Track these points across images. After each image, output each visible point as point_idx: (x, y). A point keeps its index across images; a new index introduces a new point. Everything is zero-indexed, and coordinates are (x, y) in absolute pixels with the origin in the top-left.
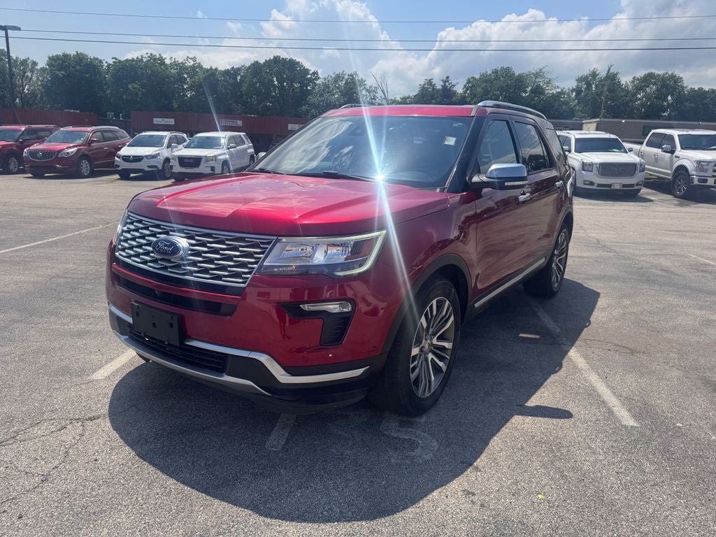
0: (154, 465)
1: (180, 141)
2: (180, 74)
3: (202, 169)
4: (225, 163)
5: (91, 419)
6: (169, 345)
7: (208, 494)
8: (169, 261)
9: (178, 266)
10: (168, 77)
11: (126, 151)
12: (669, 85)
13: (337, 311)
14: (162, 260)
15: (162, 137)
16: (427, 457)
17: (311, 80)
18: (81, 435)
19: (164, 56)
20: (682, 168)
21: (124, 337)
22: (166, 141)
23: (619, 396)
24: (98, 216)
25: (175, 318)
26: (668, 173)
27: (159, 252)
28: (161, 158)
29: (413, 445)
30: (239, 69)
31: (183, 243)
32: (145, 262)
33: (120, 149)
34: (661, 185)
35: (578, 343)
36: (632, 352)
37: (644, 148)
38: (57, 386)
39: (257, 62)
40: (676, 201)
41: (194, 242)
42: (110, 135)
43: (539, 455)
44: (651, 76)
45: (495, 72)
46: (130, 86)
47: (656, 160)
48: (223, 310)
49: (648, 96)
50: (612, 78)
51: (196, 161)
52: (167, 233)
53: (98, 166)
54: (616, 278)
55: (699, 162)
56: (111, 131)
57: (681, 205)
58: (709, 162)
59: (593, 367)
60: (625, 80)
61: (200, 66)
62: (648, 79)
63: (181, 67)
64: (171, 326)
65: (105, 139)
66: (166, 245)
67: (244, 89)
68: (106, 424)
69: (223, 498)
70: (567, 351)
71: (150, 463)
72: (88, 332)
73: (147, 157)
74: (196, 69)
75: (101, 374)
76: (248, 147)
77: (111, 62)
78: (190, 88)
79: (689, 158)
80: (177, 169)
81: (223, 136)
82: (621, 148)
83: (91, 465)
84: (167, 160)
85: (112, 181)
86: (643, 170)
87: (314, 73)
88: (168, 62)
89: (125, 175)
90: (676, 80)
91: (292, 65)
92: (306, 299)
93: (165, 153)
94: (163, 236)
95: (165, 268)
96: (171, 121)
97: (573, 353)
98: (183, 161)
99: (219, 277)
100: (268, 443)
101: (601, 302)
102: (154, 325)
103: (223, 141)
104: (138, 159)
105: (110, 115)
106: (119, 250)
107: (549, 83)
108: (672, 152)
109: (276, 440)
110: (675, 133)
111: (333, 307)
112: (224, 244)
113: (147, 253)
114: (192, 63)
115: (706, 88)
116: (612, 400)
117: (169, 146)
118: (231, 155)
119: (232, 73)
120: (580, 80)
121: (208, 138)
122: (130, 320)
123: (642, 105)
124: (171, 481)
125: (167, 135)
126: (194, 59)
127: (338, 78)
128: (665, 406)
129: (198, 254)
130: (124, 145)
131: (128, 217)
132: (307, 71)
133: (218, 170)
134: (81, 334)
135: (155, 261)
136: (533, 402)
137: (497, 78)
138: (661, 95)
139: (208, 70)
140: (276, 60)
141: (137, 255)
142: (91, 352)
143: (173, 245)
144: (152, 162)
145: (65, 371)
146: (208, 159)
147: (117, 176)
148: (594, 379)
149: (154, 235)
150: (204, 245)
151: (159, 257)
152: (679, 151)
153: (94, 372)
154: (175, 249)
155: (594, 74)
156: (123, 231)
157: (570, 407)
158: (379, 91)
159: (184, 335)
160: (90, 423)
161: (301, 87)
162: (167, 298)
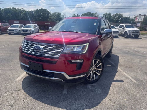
0: (38, 100)
1: (22, 26)
2: (20, 12)
3: (28, 32)
4: (33, 31)
5: (19, 90)
6: (39, 71)
7: (54, 106)
8: (38, 51)
9: (41, 53)
10: (17, 12)
11: (9, 28)
12: (120, 16)
13: (79, 62)
14: (36, 51)
15: (18, 25)
16: (99, 93)
17: (49, 14)
18: (18, 95)
19: (16, 8)
20: (126, 32)
21: (25, 70)
22: (19, 26)
23: (131, 77)
24: (6, 43)
25: (41, 65)
26: (123, 33)
27: (35, 49)
28: (18, 30)
29: (95, 91)
30: (33, 11)
31: (41, 47)
32: (31, 52)
33: (8, 28)
34: (122, 35)
35: (118, 66)
36: (130, 68)
37: (118, 28)
38: (8, 83)
39: (37, 10)
40: (125, 38)
41: (44, 47)
42: (6, 25)
43: (121, 90)
44: (117, 14)
45: (88, 13)
46: (8, 14)
47: (121, 30)
48: (53, 62)
49: (116, 18)
50: (110, 14)
51: (27, 31)
52: (37, 45)
53: (3, 32)
54: (121, 53)
55: (129, 31)
56: (6, 24)
57: (126, 39)
58: (131, 31)
59: (124, 71)
60: (112, 15)
61: (24, 10)
62: (116, 15)
63: (20, 10)
64: (40, 67)
65: (4, 26)
66: (37, 48)
67: (35, 15)
68: (23, 91)
69: (58, 107)
70: (117, 68)
71: (37, 100)
72: (12, 69)
73: (15, 30)
74: (24, 11)
75: (18, 79)
76: (38, 27)
77: (3, 9)
78: (22, 15)
79: (127, 30)
80: (22, 32)
81: (32, 25)
82: (115, 28)
83: (23, 102)
84: (20, 30)
85: (7, 35)
86: (119, 32)
87: (50, 12)
88: (17, 9)
89: (10, 34)
90: (121, 15)
91: (45, 10)
92: (75, 59)
93: (19, 29)
94: (36, 46)
95: (37, 53)
96: (19, 22)
97: (118, 68)
98: (23, 30)
99: (52, 55)
100: (63, 93)
101: (120, 58)
102: (35, 67)
103: (32, 26)
104: (13, 30)
105: (4, 21)
106: (23, 49)
107: (98, 15)
108: (124, 29)
109: (65, 92)
110: (124, 25)
111: (78, 61)
112: (52, 47)
113: (32, 50)
114: (22, 9)
115: (127, 17)
116: (130, 78)
117: (20, 27)
118: (34, 29)
119: (32, 12)
120: (104, 15)
121: (29, 26)
122: (28, 66)
123: (115, 20)
124: (44, 104)
125: (19, 25)
126: (23, 8)
127: (55, 13)
128: (140, 78)
129: (46, 49)
130: (9, 27)
131: (25, 41)
132: (48, 12)
133: (32, 33)
134: (10, 70)
135: (34, 52)
136: (115, 79)
137: (88, 14)
138: (119, 18)
139: (26, 11)
140: (42, 9)
141: (29, 50)
142: (14, 74)
143: (39, 47)
144: (16, 31)
145: (9, 79)
146: (29, 30)
147: (8, 34)
148: (125, 73)
149: (33, 45)
150: (47, 47)
151: (35, 50)
152: (125, 28)
153: (16, 79)
154: (40, 49)
155: (106, 14)
156: (24, 45)
157: (123, 80)
158: (64, 16)
159: (43, 69)
160: (19, 91)
161: (47, 15)
162: (38, 60)
